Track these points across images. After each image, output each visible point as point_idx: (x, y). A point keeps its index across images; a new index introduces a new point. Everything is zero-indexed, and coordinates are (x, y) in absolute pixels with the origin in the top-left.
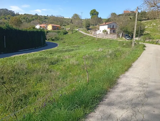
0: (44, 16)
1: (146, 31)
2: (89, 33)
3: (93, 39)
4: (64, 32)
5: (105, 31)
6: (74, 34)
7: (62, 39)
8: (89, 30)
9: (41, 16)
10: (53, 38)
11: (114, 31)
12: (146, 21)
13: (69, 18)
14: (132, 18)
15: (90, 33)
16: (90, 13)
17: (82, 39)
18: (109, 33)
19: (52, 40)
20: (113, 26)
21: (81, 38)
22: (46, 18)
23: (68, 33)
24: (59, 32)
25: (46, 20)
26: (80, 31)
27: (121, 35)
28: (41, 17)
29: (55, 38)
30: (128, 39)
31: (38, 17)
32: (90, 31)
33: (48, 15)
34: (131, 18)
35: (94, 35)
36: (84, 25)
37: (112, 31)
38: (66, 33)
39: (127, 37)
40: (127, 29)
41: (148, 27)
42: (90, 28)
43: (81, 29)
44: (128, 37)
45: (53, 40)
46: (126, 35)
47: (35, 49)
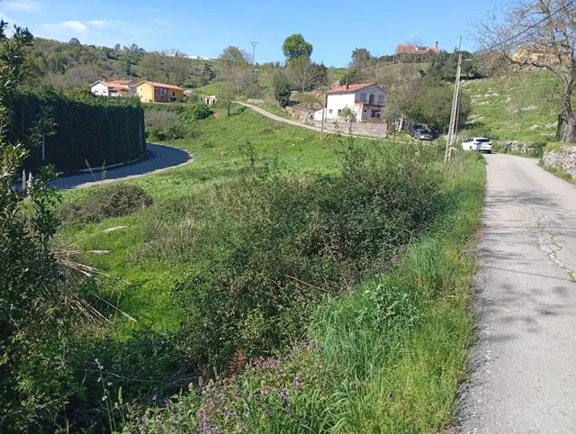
0: (105, 49)
1: (474, 116)
2: (287, 115)
3: (311, 137)
4: (201, 110)
5: (346, 112)
6: (237, 117)
7: (193, 135)
8: (287, 105)
9: (93, 47)
10: (165, 132)
11: (374, 112)
12: (469, 82)
13: (196, 58)
14: (425, 70)
15: (294, 115)
16: (285, 48)
17: (269, 135)
18: (359, 117)
19: (159, 136)
20: (372, 97)
21: (267, 131)
22: (110, 54)
23: (212, 113)
24: (181, 110)
25: (111, 63)
26: (255, 109)
27: (401, 127)
28: (91, 51)
29: (172, 130)
30: (423, 137)
31: (83, 52)
32: (291, 108)
33: (118, 46)
34: (421, 72)
35: (307, 124)
36: (264, 86)
37: (370, 113)
38: (205, 114)
39: (419, 133)
40: (420, 110)
41: (478, 102)
42: (291, 99)
43: (256, 101)
44: (422, 133)
45: (162, 138)
46: (417, 127)
47: (125, 165)
